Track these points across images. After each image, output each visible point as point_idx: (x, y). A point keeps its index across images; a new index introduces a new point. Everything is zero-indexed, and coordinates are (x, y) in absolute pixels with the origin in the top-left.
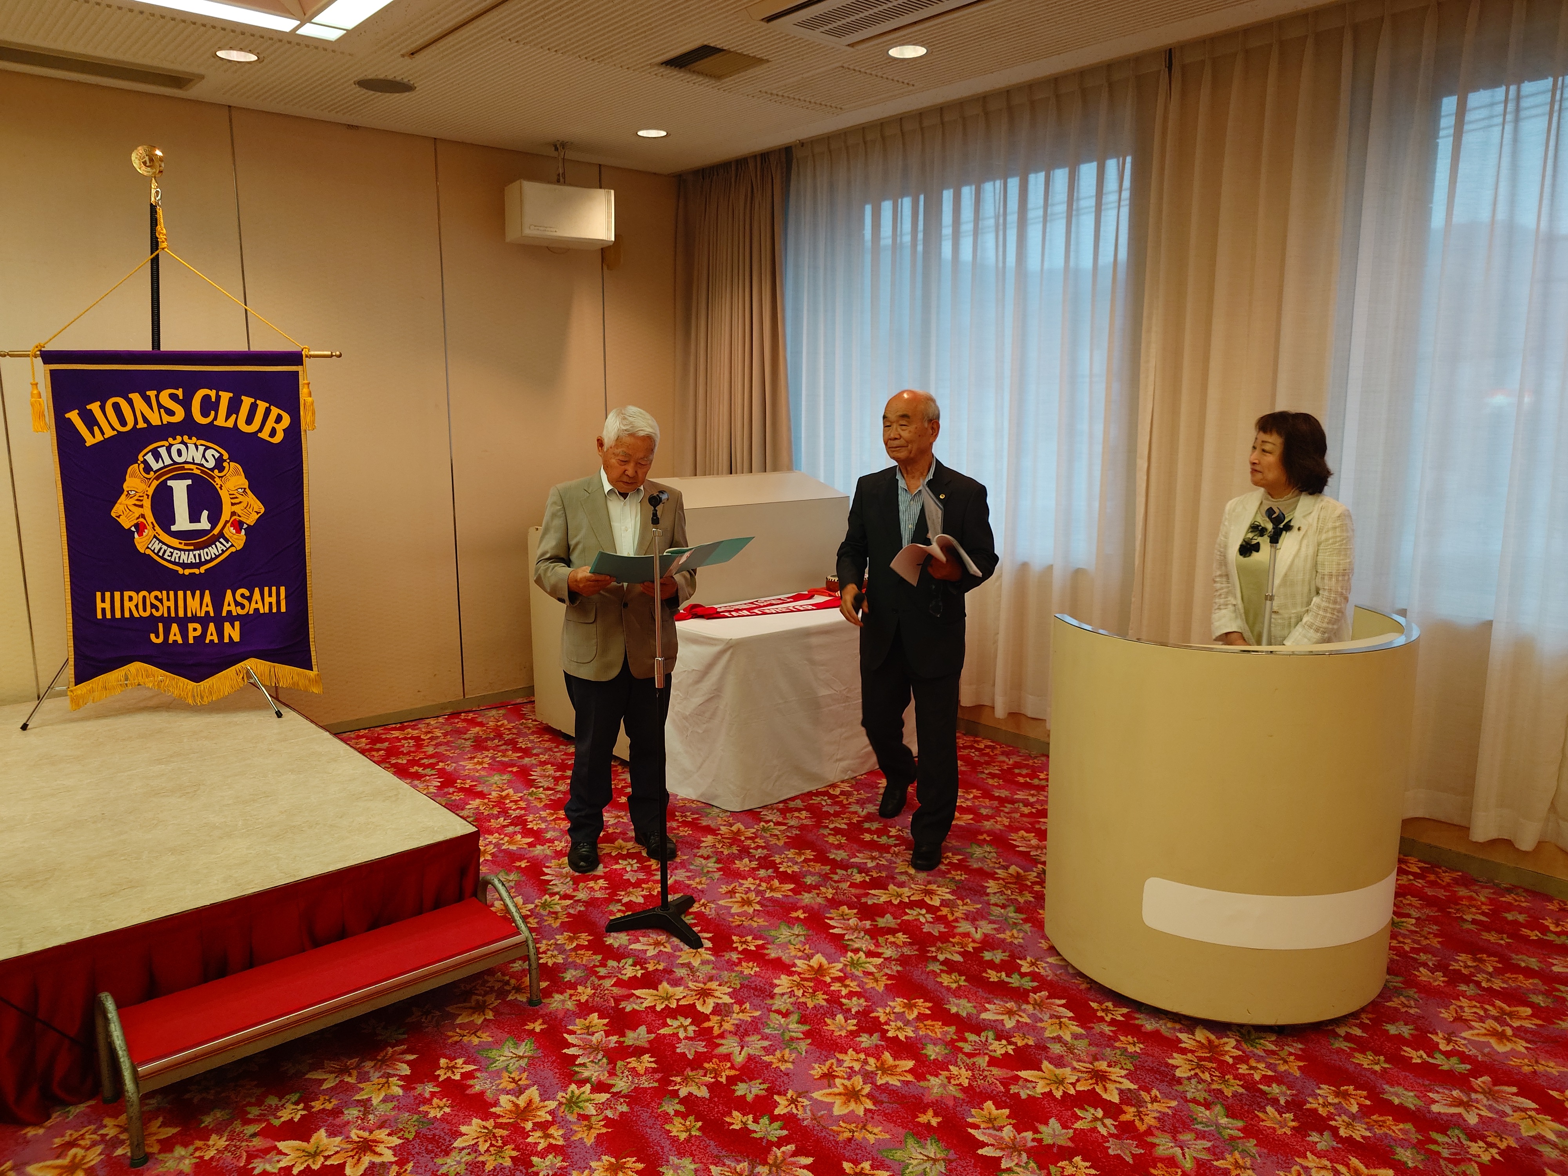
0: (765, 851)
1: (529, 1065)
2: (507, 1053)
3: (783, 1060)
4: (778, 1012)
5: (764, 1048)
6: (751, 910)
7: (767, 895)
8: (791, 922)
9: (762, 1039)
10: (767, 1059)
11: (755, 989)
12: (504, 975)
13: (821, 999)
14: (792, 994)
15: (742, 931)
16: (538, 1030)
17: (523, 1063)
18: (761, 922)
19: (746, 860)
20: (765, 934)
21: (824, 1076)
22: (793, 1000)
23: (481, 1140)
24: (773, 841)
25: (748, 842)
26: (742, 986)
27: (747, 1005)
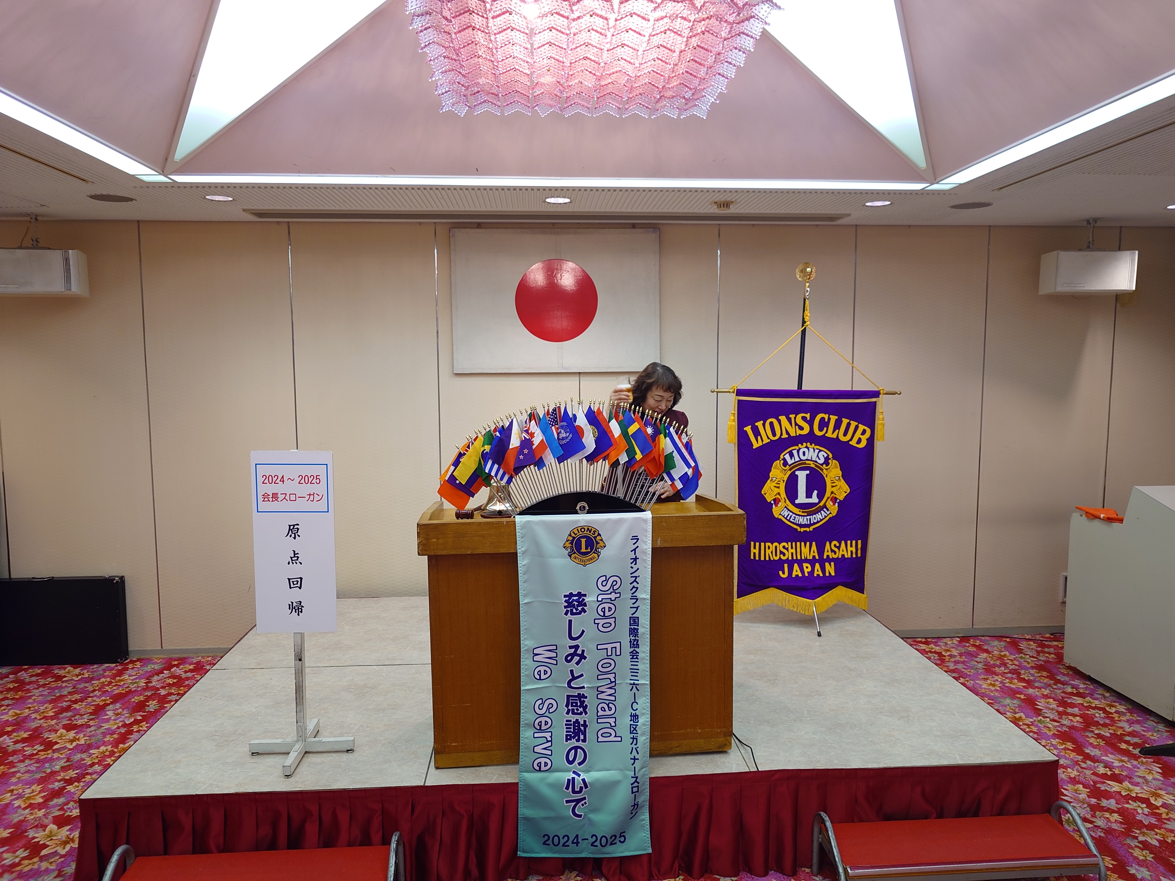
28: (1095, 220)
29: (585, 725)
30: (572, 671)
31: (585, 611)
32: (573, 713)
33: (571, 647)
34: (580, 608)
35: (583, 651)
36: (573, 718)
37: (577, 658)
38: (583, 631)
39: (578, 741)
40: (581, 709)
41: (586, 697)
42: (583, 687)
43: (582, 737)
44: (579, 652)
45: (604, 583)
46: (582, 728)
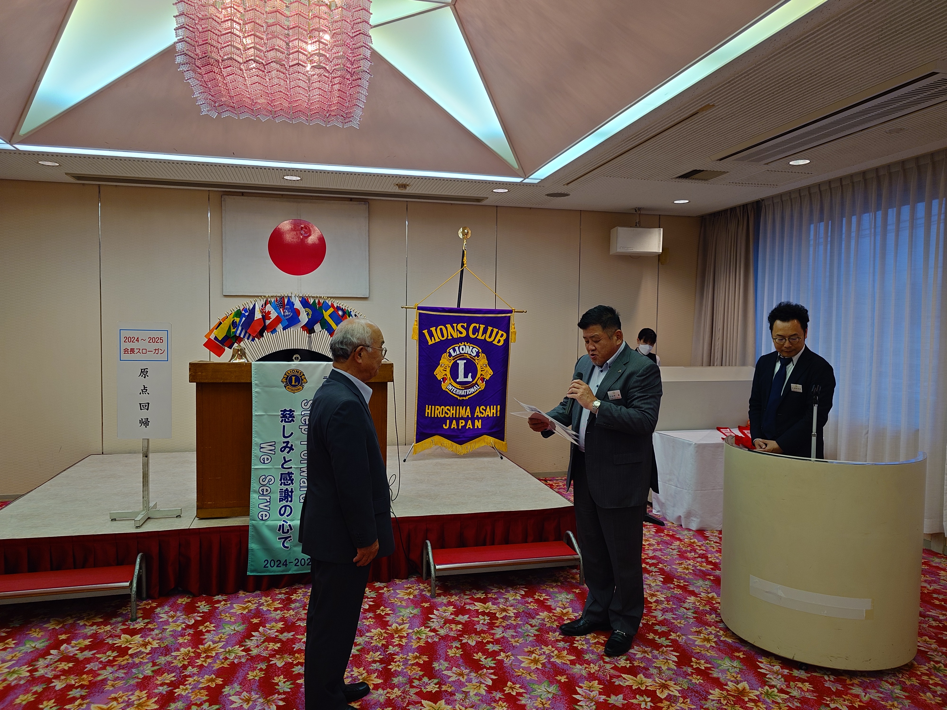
0: (704, 552)
1: (570, 601)
2: (563, 596)
3: (680, 623)
4: (685, 608)
5: (673, 618)
6: (687, 572)
7: (698, 568)
8: (705, 579)
9: (674, 614)
10: (673, 621)
11: (678, 598)
12: (568, 572)
13: (708, 608)
14: (694, 603)
15: (679, 578)
16: (577, 592)
17: (568, 600)
18: (690, 577)
19: (693, 554)
20: (689, 581)
21: (696, 632)
22: (694, 605)
23: (546, 618)
24: (711, 549)
25: (697, 547)
26: (671, 596)
27: (671, 603)
28: (640, 209)
29: (292, 492)
30: (284, 458)
31: (294, 421)
32: (285, 485)
33: (284, 443)
34: (290, 419)
35: (292, 445)
36: (284, 487)
37: (287, 449)
38: (292, 433)
39: (287, 502)
40: (290, 482)
41: (293, 474)
42: (291, 468)
43: (290, 499)
44: (289, 445)
45: (306, 404)
46: (290, 494)
